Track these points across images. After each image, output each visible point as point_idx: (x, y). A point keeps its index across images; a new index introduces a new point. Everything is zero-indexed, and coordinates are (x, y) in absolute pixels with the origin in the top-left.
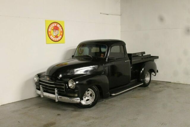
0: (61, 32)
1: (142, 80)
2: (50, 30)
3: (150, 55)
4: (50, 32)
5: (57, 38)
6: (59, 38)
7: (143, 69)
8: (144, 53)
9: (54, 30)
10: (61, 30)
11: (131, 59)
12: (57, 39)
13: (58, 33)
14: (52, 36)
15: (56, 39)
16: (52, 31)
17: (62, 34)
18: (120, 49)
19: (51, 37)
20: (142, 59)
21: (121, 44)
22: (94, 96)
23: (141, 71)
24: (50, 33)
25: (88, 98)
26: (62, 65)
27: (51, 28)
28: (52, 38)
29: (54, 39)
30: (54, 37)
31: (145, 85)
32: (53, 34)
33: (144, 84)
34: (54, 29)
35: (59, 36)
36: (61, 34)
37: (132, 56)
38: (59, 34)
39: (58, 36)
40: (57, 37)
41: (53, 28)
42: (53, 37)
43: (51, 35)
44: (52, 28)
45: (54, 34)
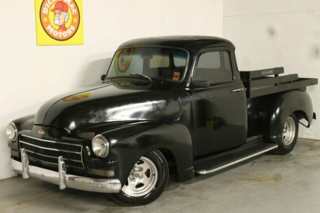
0: (74, 16)
1: (275, 137)
2: (45, 11)
3: (296, 75)
4: (47, 16)
5: (65, 32)
6: (69, 32)
7: (278, 111)
8: (281, 70)
9: (57, 11)
10: (75, 11)
11: (247, 85)
12: (65, 34)
13: (66, 18)
14: (52, 27)
15: (60, 33)
16: (51, 14)
17: (76, 20)
18: (222, 59)
19: (49, 28)
20: (276, 85)
21: (223, 47)
22: (154, 175)
23: (274, 116)
24: (45, 20)
25: (141, 181)
26: (76, 99)
27: (48, 6)
28: (51, 32)
29: (56, 34)
30: (57, 28)
31: (283, 151)
32: (55, 20)
33: (279, 146)
34: (56, 9)
35: (69, 27)
36: (73, 21)
37: (251, 76)
38: (70, 21)
39: (67, 25)
40: (63, 28)
41: (53, 7)
42: (55, 29)
43: (48, 23)
44: (51, 6)
45: (57, 22)
